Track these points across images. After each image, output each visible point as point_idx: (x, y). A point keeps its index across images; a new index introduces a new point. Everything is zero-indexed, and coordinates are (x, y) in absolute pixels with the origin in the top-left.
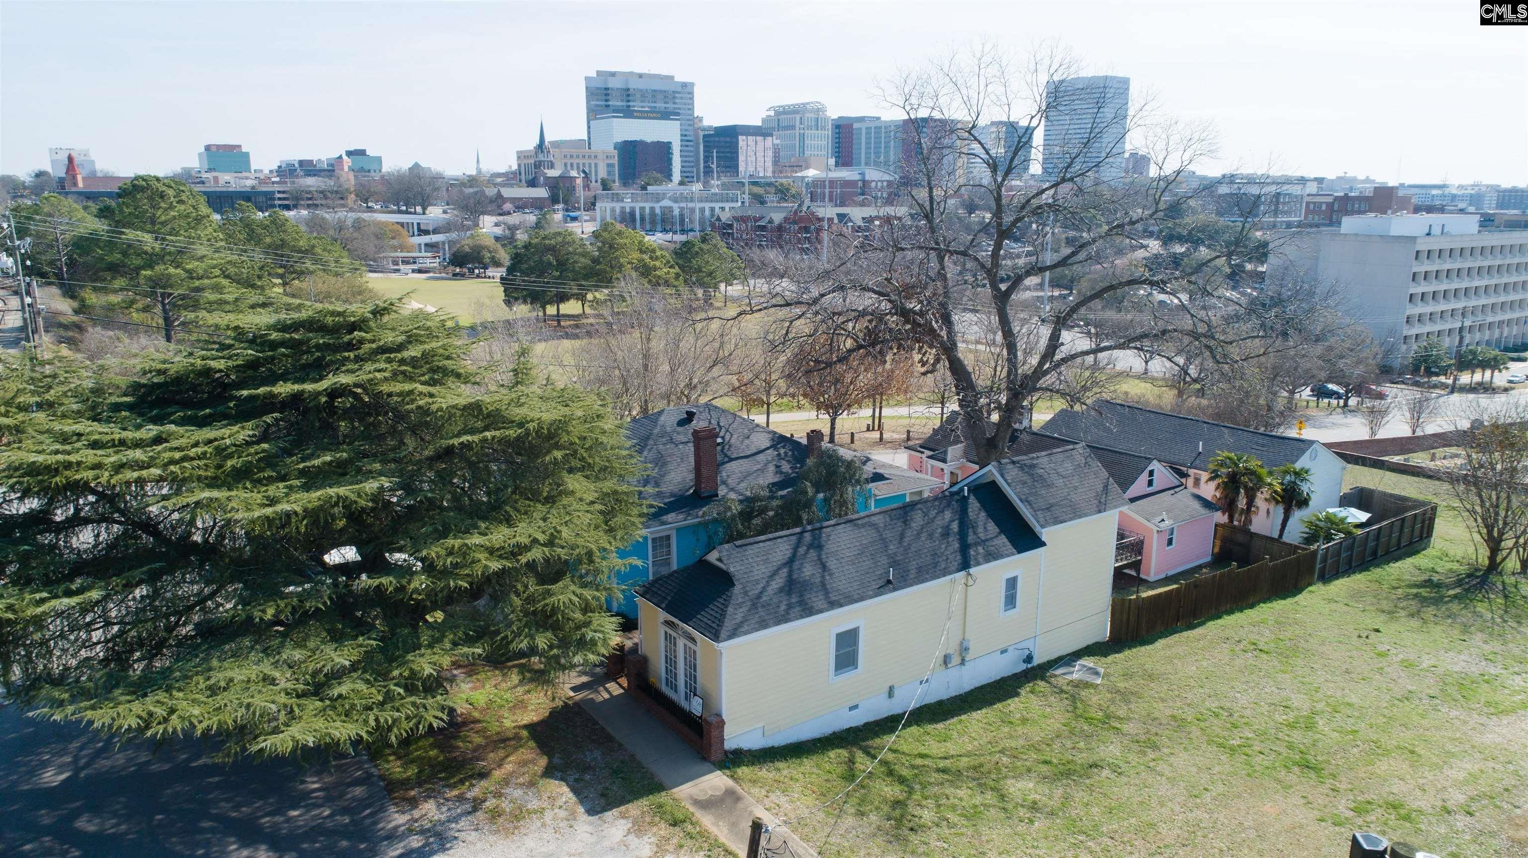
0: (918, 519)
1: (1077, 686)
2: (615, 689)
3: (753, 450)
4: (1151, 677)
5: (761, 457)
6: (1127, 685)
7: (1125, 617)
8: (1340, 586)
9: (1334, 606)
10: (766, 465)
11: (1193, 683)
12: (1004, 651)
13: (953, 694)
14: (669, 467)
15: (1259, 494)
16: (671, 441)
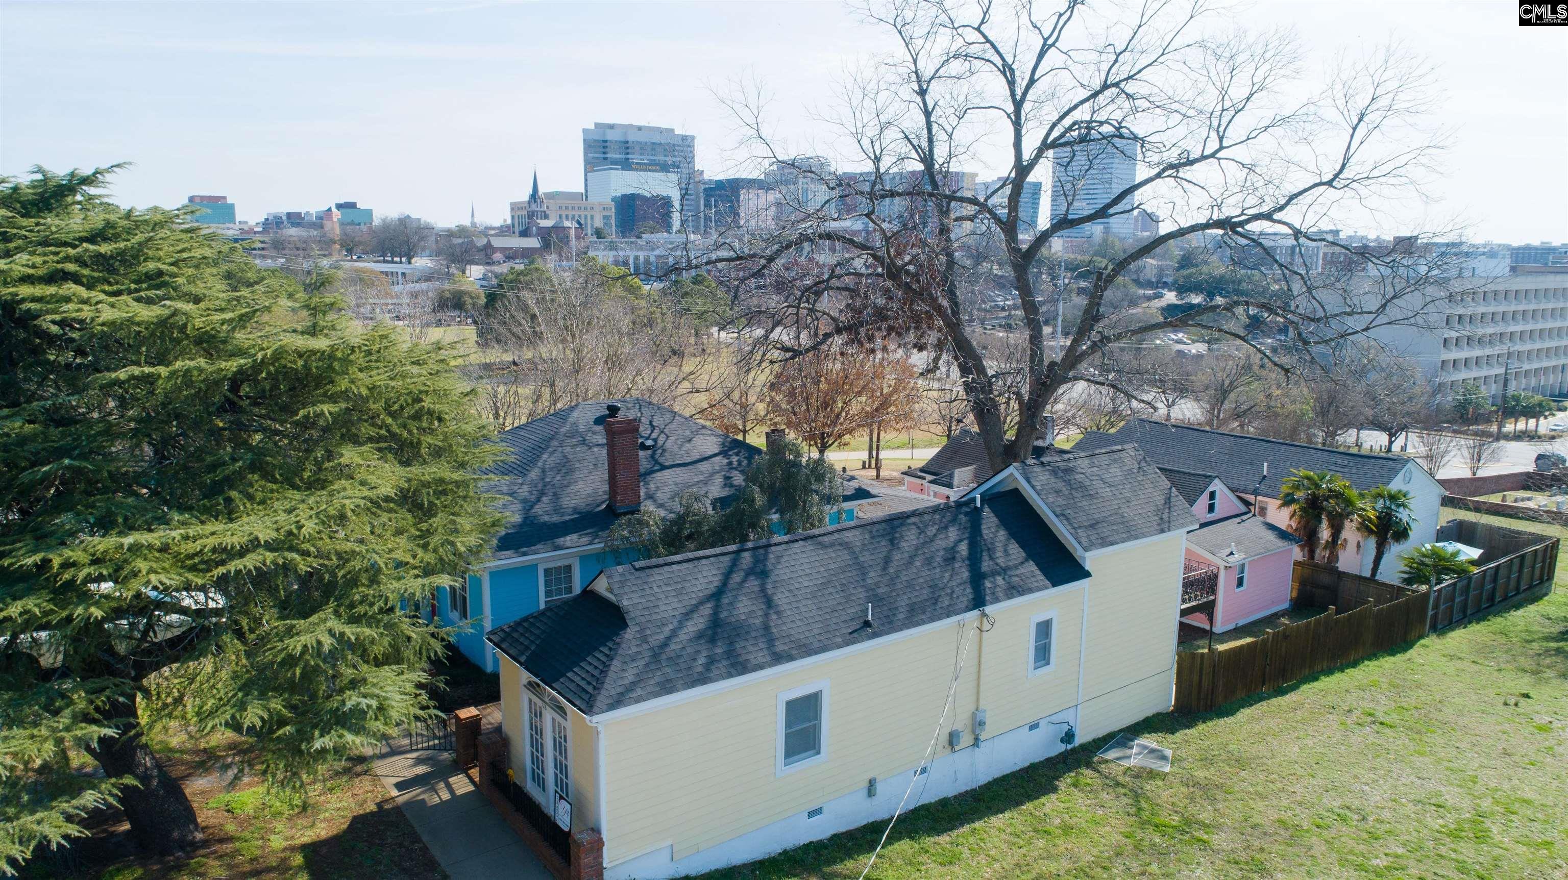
0: (910, 538)
1: (1137, 776)
2: (461, 784)
3: (695, 456)
4: (1240, 763)
5: (704, 466)
6: (1207, 774)
7: (1196, 678)
8: (1458, 638)
9: (1459, 664)
10: (712, 475)
11: (1300, 772)
12: (1034, 727)
13: (963, 789)
14: (577, 474)
15: (1347, 523)
16: (584, 442)
